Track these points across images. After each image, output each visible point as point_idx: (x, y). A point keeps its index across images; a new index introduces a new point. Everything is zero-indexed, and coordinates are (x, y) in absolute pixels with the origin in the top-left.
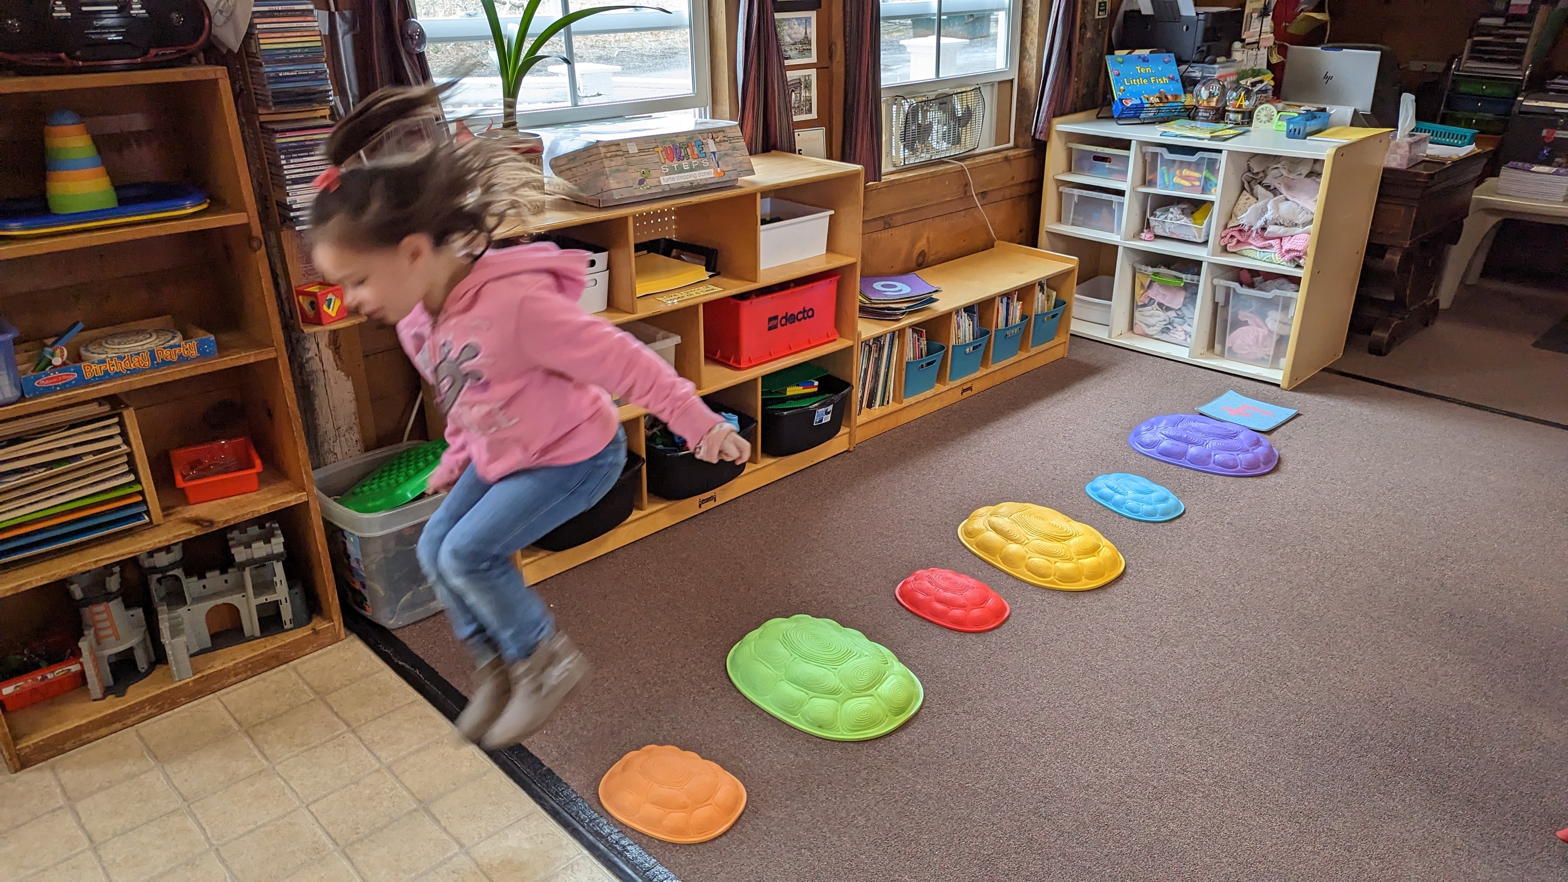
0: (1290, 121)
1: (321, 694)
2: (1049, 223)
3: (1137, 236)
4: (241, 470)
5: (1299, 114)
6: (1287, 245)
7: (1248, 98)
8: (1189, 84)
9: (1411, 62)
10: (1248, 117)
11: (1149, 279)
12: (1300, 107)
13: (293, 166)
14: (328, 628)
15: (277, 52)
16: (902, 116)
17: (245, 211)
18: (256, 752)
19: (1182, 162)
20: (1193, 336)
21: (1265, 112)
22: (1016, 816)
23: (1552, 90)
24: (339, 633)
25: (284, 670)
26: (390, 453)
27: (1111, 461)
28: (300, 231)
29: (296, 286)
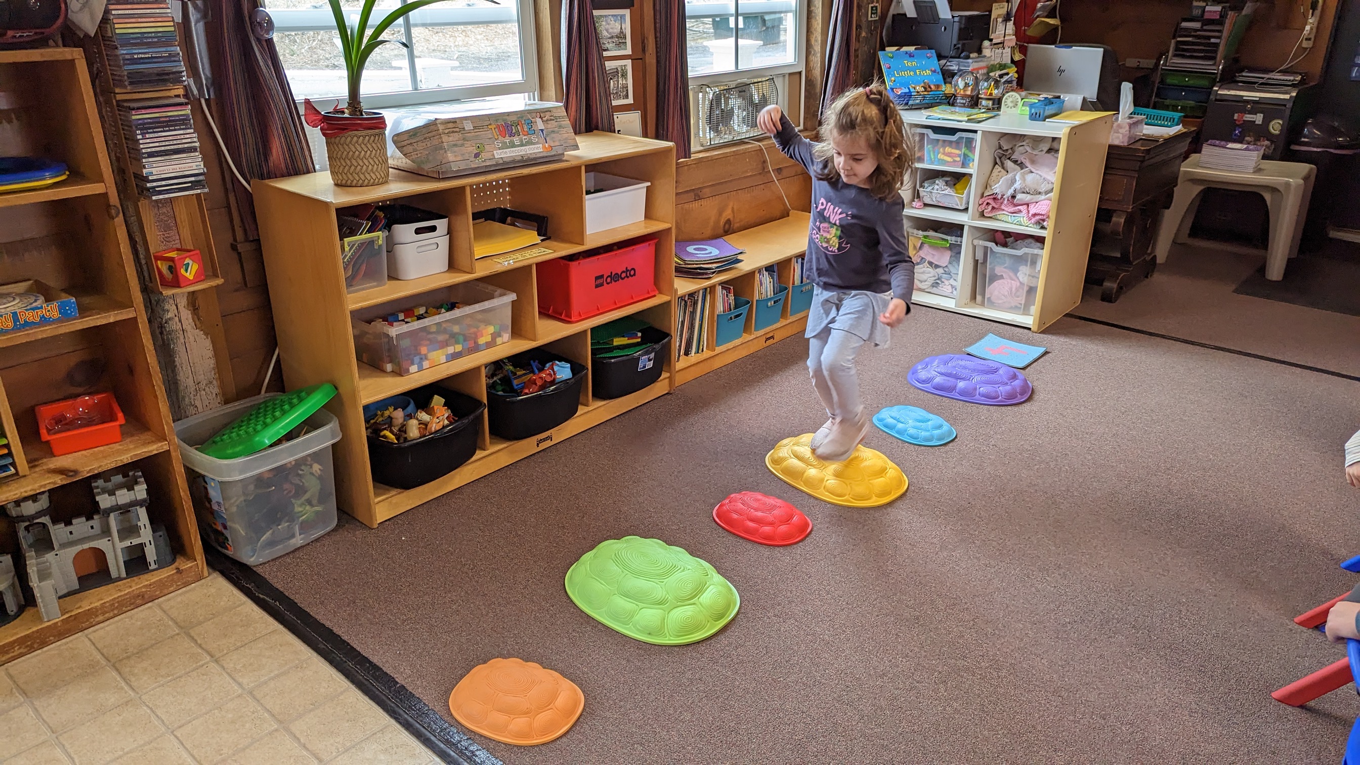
0: (1032, 106)
1: (186, 629)
4: (104, 422)
5: (1038, 100)
6: (1033, 210)
7: (997, 87)
8: (948, 76)
9: (1128, 60)
10: (997, 103)
11: (921, 242)
12: (1039, 95)
13: (148, 141)
14: (191, 567)
15: (132, 36)
16: (707, 102)
17: (103, 182)
18: (123, 684)
19: (944, 141)
20: (958, 289)
21: (1011, 99)
23: (1242, 82)
24: (202, 572)
25: (149, 608)
26: (249, 405)
27: (894, 395)
28: (156, 201)
29: (154, 252)
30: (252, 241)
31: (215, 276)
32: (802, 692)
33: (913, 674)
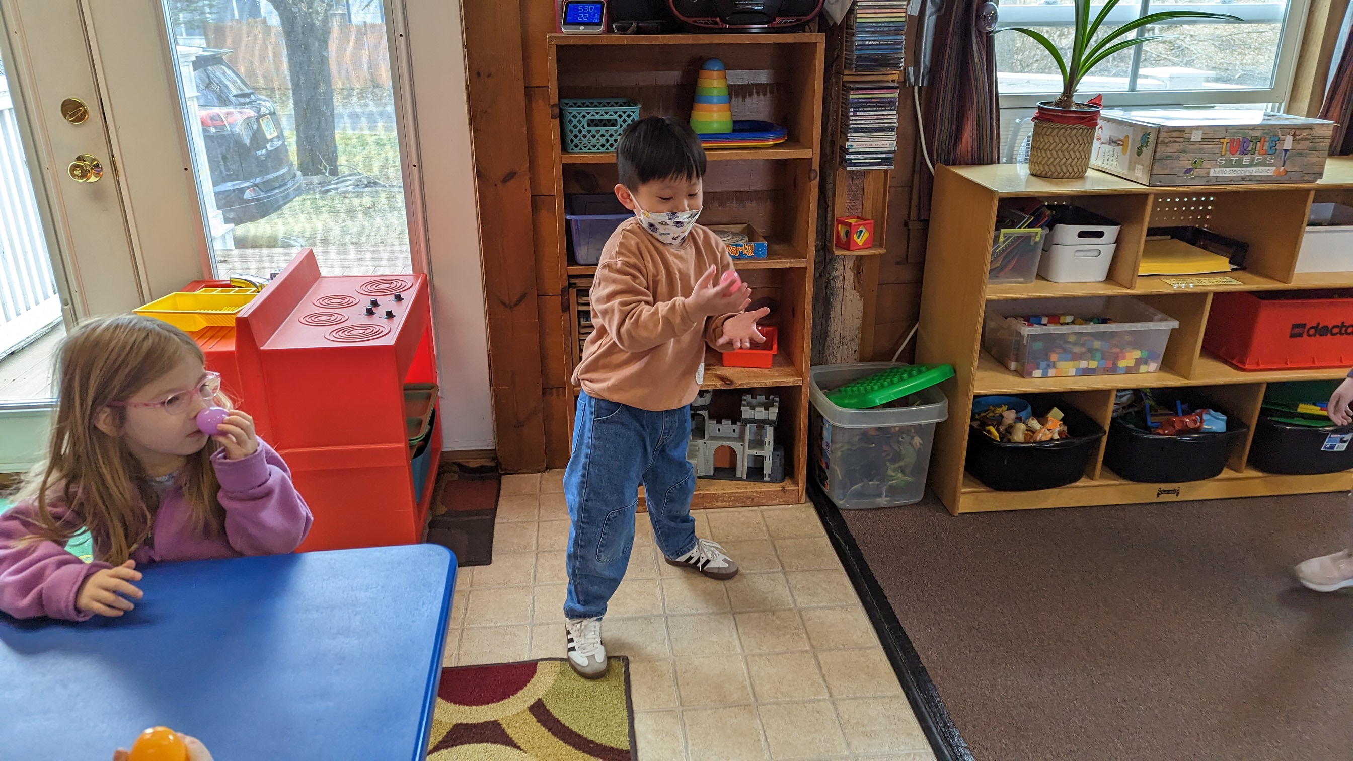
13: (857, 118)
14: (793, 490)
15: (868, 25)
17: (812, 149)
24: (801, 497)
25: (755, 510)
28: (851, 171)
29: (838, 216)
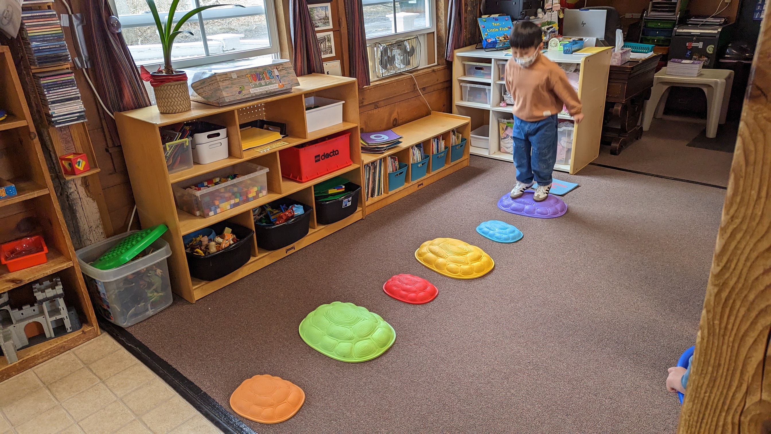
1: (87, 365)
2: (457, 101)
3: (498, 105)
4: (38, 252)
5: (569, 42)
9: (627, 14)
11: (506, 126)
12: (571, 38)
13: (51, 95)
14: (90, 330)
15: (38, 37)
16: (379, 53)
17: (25, 119)
18: (52, 397)
21: (553, 42)
22: (438, 394)
23: (690, 24)
24: (97, 332)
25: (68, 353)
26: (121, 238)
27: (489, 215)
28: (60, 127)
29: (60, 155)
30: (117, 146)
31: (96, 167)
32: (427, 387)
33: (490, 374)
